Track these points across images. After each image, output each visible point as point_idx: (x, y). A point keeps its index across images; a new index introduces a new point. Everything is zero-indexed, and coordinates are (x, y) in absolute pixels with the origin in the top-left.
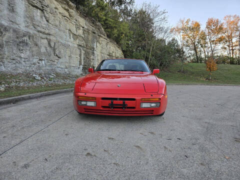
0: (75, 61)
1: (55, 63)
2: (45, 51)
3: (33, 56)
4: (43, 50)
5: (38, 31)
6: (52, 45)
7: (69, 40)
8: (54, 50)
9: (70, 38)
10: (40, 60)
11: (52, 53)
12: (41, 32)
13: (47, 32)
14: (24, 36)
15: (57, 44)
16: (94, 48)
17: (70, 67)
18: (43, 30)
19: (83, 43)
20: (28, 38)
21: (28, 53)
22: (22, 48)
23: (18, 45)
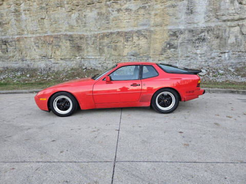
3: (211, 50)
4: (231, 40)
10: (222, 53)
12: (228, 21)
14: (202, 32)
20: (206, 34)
21: (205, 48)
22: (197, 45)
23: (194, 43)
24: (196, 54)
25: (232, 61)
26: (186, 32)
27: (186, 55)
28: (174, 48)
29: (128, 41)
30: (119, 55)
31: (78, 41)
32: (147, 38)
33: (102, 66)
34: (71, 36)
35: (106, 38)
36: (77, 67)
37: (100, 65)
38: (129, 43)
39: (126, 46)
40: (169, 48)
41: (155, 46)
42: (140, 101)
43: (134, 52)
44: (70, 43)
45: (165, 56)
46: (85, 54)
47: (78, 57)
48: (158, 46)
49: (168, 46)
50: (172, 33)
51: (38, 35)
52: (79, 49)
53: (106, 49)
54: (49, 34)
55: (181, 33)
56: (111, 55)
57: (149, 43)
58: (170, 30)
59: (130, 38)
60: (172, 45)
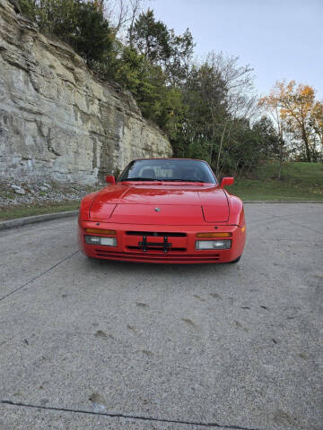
0: (85, 161)
1: (51, 165)
2: (33, 143)
4: (29, 141)
5: (21, 108)
6: (45, 131)
7: (75, 122)
8: (49, 141)
9: (77, 120)
10: (24, 159)
11: (45, 147)
12: (25, 110)
13: (35, 109)
15: (53, 131)
16: (118, 137)
17: (76, 170)
18: (29, 107)
19: (99, 128)
20: (2, 121)
21: (3, 147)
25: (37, 172)
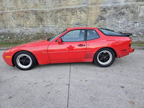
3: (128, 21)
4: (141, 14)
14: (123, 9)
20: (125, 10)
21: (124, 19)
22: (119, 17)
23: (117, 16)
24: (118, 23)
25: (141, 28)
26: (112, 8)
27: (111, 24)
28: (104, 19)
29: (73, 14)
30: (68, 24)
31: (41, 15)
32: (86, 13)
33: (57, 31)
34: (36, 11)
35: (59, 13)
36: (40, 32)
37: (55, 31)
38: (74, 16)
39: (72, 18)
40: (101, 20)
41: (91, 18)
42: (85, 58)
43: (77, 22)
44: (36, 16)
45: (98, 24)
46: (45, 23)
47: (41, 26)
48: (93, 18)
49: (100, 18)
50: (103, 9)
51: (14, 11)
52: (41, 20)
53: (59, 20)
54: (22, 10)
55: (109, 9)
56: (63, 24)
57: (88, 16)
58: (101, 7)
59: (75, 13)
60: (103, 17)
